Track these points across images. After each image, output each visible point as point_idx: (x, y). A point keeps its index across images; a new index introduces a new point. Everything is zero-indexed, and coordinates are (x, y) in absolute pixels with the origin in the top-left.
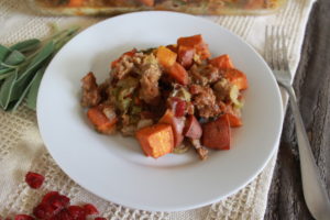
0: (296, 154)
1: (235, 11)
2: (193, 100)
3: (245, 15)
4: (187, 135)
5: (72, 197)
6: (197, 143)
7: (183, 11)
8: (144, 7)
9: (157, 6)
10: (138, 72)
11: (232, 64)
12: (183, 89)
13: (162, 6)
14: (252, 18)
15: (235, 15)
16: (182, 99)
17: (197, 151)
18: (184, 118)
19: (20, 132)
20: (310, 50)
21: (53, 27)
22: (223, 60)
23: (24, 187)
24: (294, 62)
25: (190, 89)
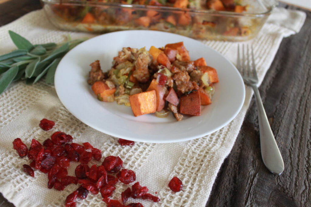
0: (257, 130)
1: (214, 36)
2: (173, 77)
3: (224, 40)
4: (167, 99)
5: (75, 138)
6: (174, 109)
7: (173, 32)
8: (141, 27)
9: (152, 27)
10: (134, 58)
11: (206, 64)
12: (165, 69)
13: (156, 27)
14: (230, 44)
15: (216, 40)
16: (165, 74)
17: (174, 115)
18: (165, 88)
19: (36, 97)
20: (279, 68)
21: (66, 38)
22: (199, 62)
23: (37, 130)
24: (262, 72)
25: (171, 70)
